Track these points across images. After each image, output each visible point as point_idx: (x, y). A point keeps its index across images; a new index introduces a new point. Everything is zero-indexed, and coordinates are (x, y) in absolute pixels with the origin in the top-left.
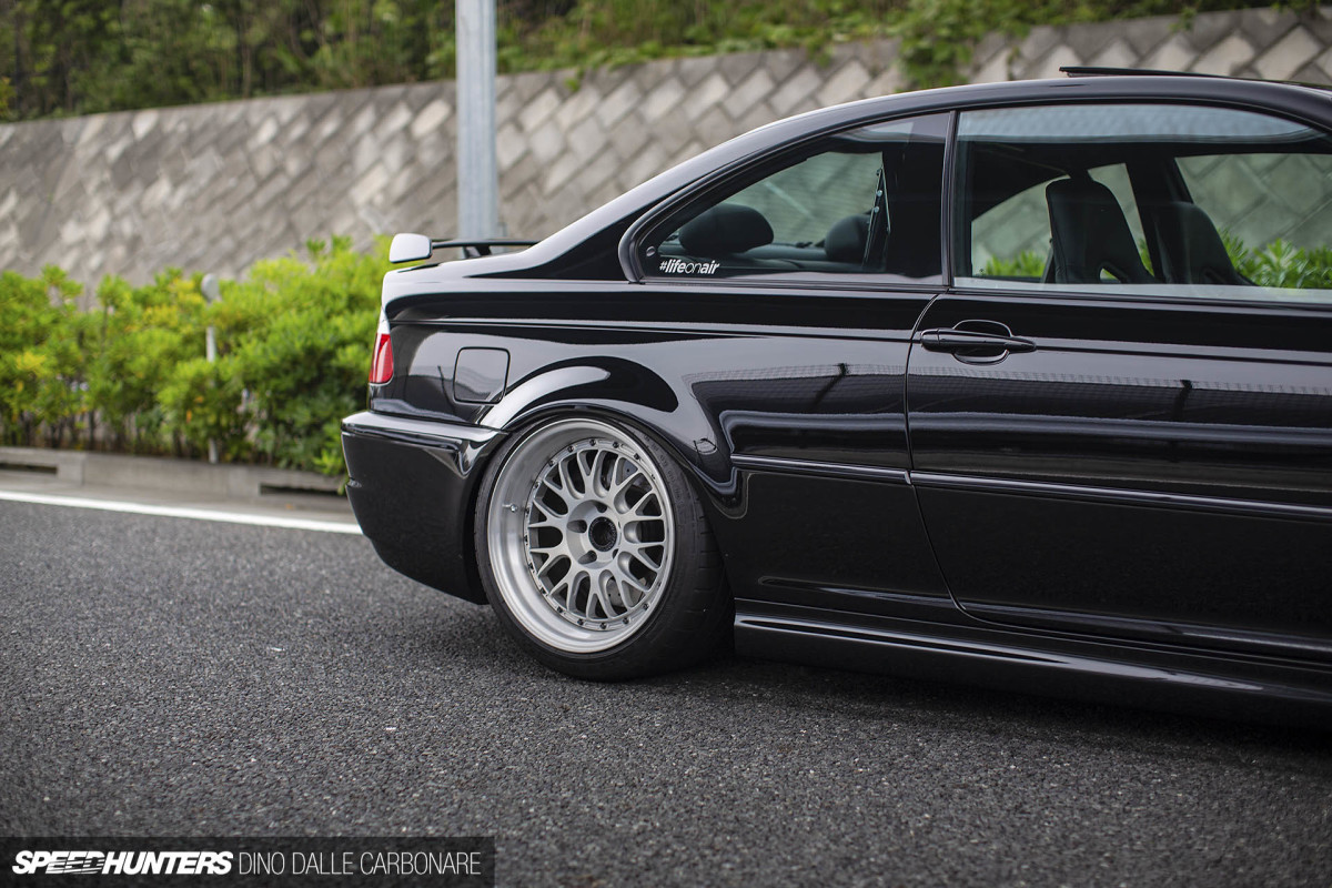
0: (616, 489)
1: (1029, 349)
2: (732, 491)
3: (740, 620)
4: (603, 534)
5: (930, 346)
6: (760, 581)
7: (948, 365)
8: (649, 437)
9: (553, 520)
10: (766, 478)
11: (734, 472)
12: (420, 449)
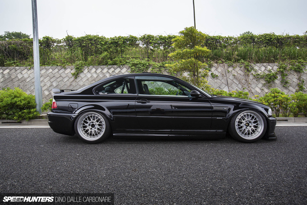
0: (96, 120)
1: (150, 102)
2: (113, 119)
3: (114, 134)
4: (93, 126)
5: (138, 102)
6: (117, 130)
7: (140, 104)
8: (101, 114)
9: (86, 125)
11: (113, 117)
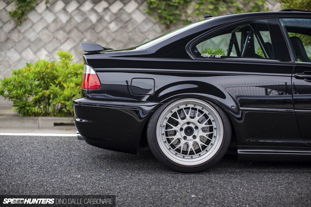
0: (197, 118)
2: (240, 117)
3: (239, 151)
5: (297, 78)
6: (247, 141)
7: (303, 82)
10: (251, 113)
11: (240, 112)
12: (110, 108)
